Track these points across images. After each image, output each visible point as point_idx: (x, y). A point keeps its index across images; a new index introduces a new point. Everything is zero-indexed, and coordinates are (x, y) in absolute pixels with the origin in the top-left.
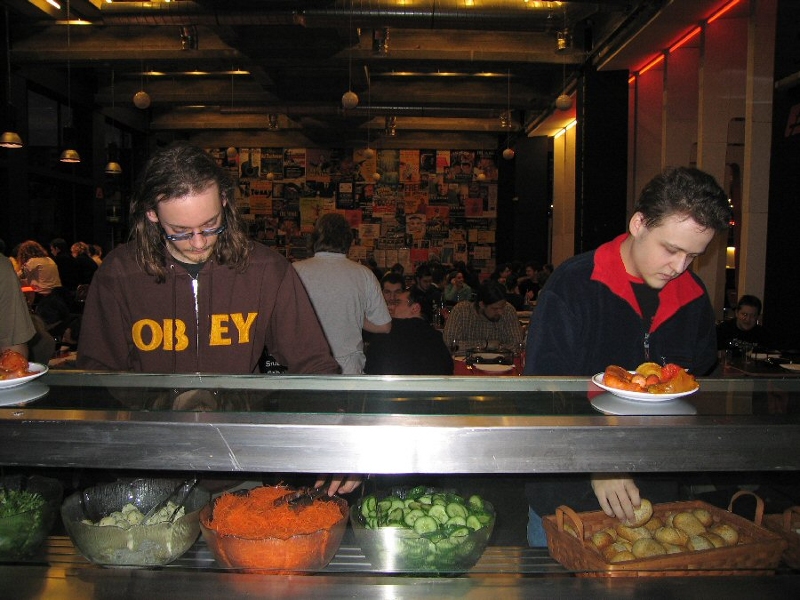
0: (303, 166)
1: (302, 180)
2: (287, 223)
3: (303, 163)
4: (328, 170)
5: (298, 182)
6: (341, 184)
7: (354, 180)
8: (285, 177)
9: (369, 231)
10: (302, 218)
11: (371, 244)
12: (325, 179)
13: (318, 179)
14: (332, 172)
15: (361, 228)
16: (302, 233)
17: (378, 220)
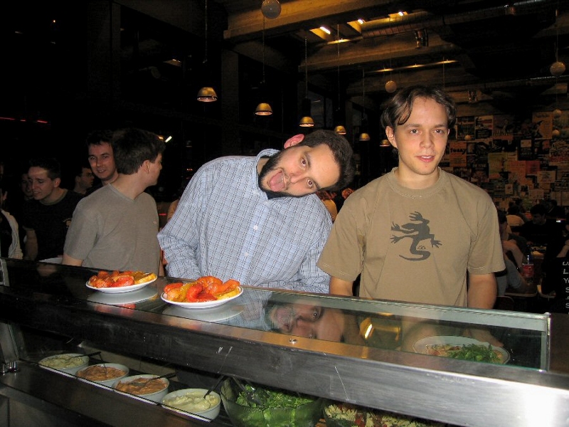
0: (490, 129)
1: (490, 139)
2: (478, 172)
3: (490, 126)
4: (511, 131)
5: (487, 141)
6: (522, 141)
7: (534, 137)
8: (477, 138)
9: (546, 177)
10: (490, 169)
11: (548, 187)
12: (509, 138)
13: (503, 138)
14: (514, 132)
15: (539, 175)
16: (490, 180)
17: (554, 168)
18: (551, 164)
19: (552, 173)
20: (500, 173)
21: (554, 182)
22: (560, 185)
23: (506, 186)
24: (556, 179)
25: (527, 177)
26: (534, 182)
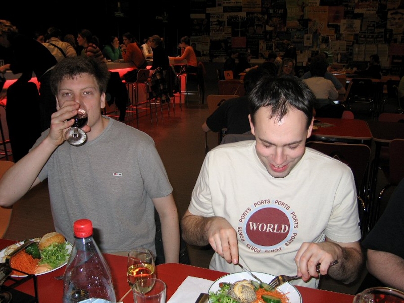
2: (274, 19)
9: (350, 26)
10: (289, 15)
11: (352, 38)
15: (343, 23)
16: (287, 29)
20: (299, 20)
23: (306, 36)
25: (329, 26)
26: (336, 32)
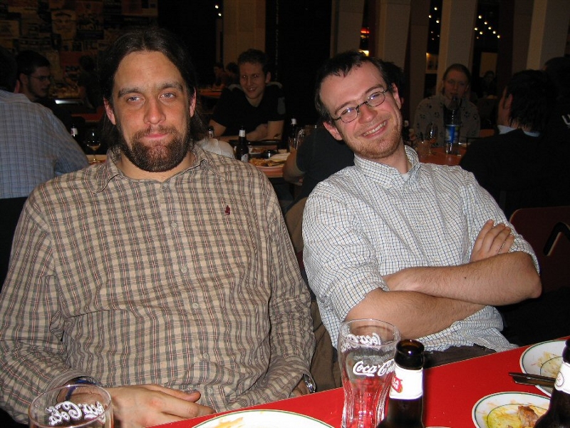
17: (16, 16)
18: (11, 9)
19: (14, 25)
21: (16, 38)
22: (27, 43)
24: (21, 33)
